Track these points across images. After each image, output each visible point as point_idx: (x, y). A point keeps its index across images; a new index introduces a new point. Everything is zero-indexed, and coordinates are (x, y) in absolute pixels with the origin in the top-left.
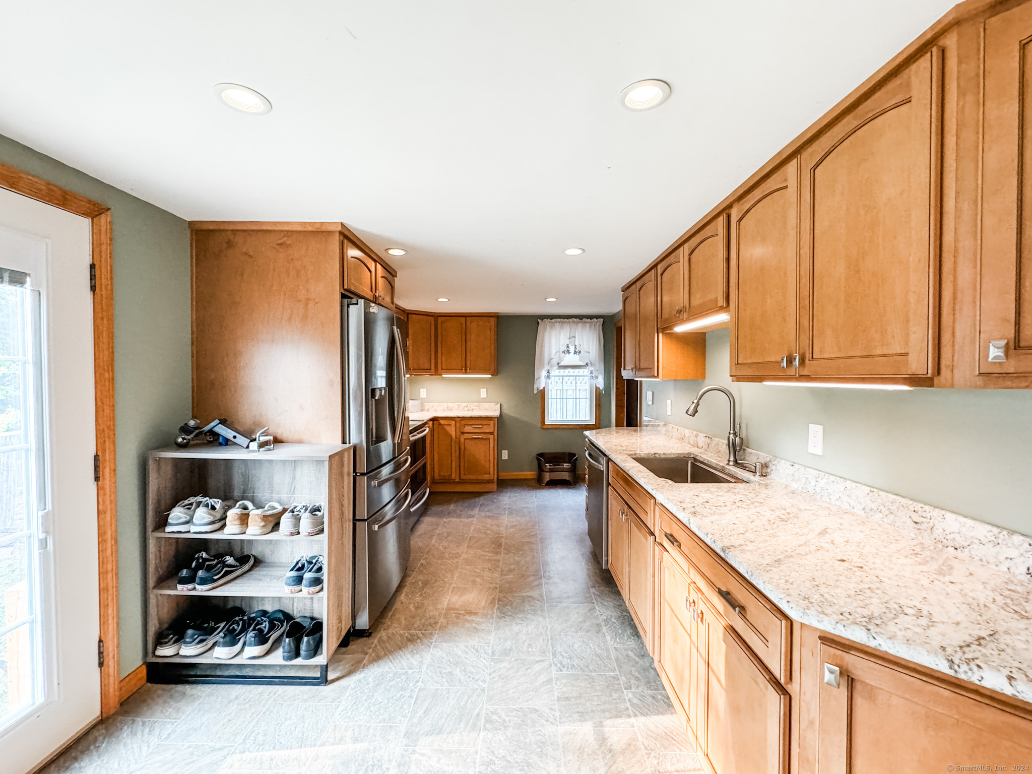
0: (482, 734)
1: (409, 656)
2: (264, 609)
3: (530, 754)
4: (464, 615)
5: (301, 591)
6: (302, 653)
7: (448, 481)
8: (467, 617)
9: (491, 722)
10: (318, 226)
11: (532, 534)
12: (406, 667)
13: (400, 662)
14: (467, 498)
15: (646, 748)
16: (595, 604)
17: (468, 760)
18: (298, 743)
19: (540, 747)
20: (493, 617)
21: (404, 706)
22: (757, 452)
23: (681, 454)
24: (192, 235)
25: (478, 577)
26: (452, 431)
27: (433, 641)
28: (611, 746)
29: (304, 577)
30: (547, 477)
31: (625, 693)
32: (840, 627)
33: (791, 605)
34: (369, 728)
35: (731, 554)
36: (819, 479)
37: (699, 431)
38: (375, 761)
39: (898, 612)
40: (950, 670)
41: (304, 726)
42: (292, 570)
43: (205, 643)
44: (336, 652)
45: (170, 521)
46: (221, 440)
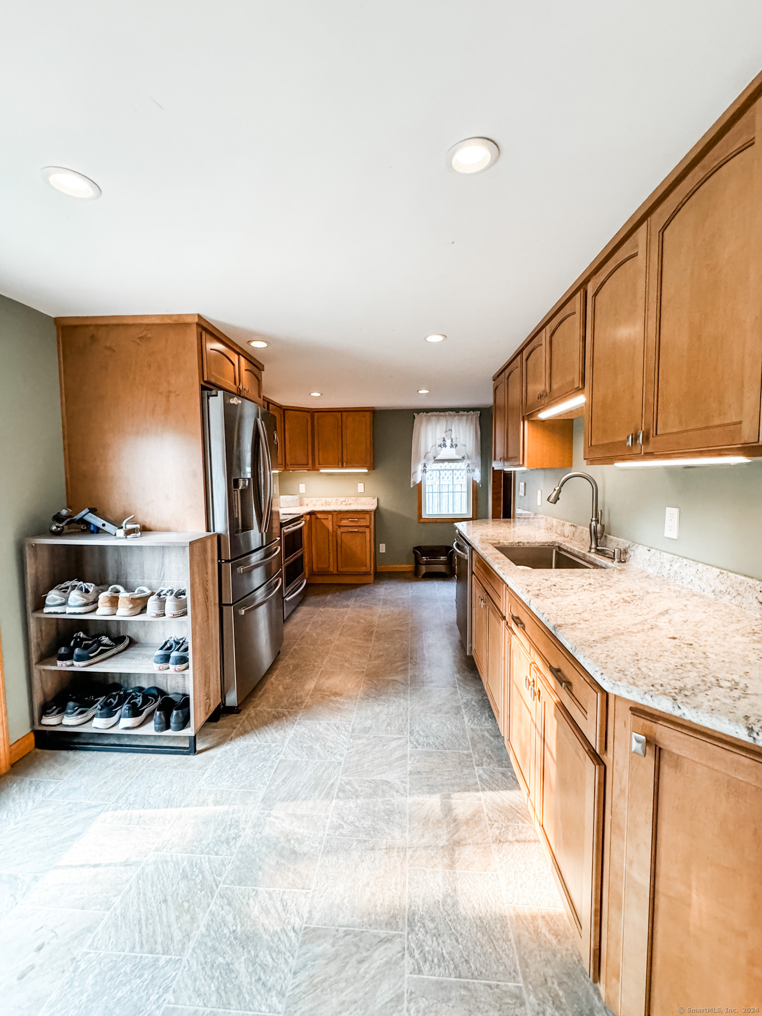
0: (334, 801)
1: (273, 731)
2: (139, 686)
3: (378, 820)
4: (330, 696)
5: (169, 668)
6: (172, 725)
7: (325, 573)
8: (333, 698)
9: (344, 791)
10: (176, 318)
11: (404, 623)
12: (270, 741)
13: (265, 736)
14: (343, 590)
15: (490, 820)
16: (458, 689)
17: (318, 824)
18: (164, 804)
19: (388, 815)
20: (356, 699)
21: (265, 775)
22: (618, 539)
23: (545, 543)
24: (58, 330)
25: (346, 661)
26: (329, 524)
27: (298, 718)
28: (456, 816)
29: (171, 655)
30: (423, 569)
31: (476, 770)
32: (648, 697)
33: (604, 676)
34: (231, 792)
35: (561, 631)
36: (673, 563)
37: (565, 520)
38: (233, 821)
39: (712, 685)
40: (749, 738)
41: (171, 790)
42: (161, 649)
43: (85, 715)
44: (203, 726)
45: (47, 602)
46: (92, 528)
